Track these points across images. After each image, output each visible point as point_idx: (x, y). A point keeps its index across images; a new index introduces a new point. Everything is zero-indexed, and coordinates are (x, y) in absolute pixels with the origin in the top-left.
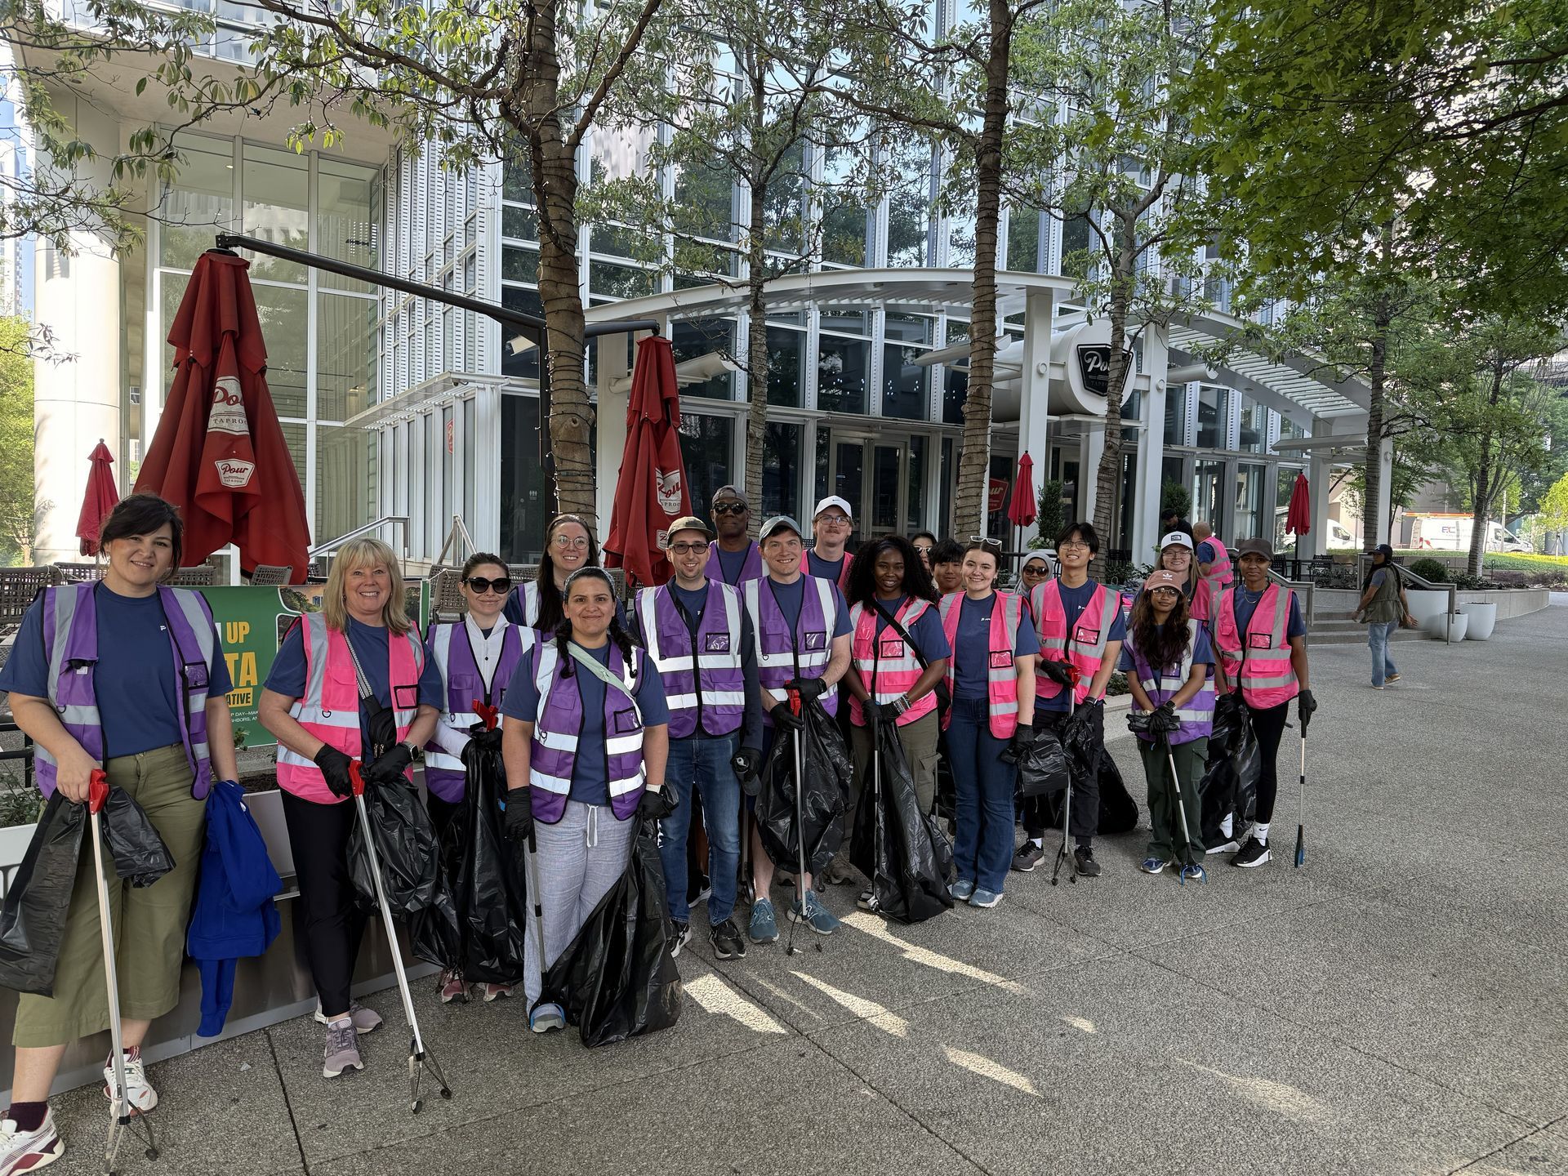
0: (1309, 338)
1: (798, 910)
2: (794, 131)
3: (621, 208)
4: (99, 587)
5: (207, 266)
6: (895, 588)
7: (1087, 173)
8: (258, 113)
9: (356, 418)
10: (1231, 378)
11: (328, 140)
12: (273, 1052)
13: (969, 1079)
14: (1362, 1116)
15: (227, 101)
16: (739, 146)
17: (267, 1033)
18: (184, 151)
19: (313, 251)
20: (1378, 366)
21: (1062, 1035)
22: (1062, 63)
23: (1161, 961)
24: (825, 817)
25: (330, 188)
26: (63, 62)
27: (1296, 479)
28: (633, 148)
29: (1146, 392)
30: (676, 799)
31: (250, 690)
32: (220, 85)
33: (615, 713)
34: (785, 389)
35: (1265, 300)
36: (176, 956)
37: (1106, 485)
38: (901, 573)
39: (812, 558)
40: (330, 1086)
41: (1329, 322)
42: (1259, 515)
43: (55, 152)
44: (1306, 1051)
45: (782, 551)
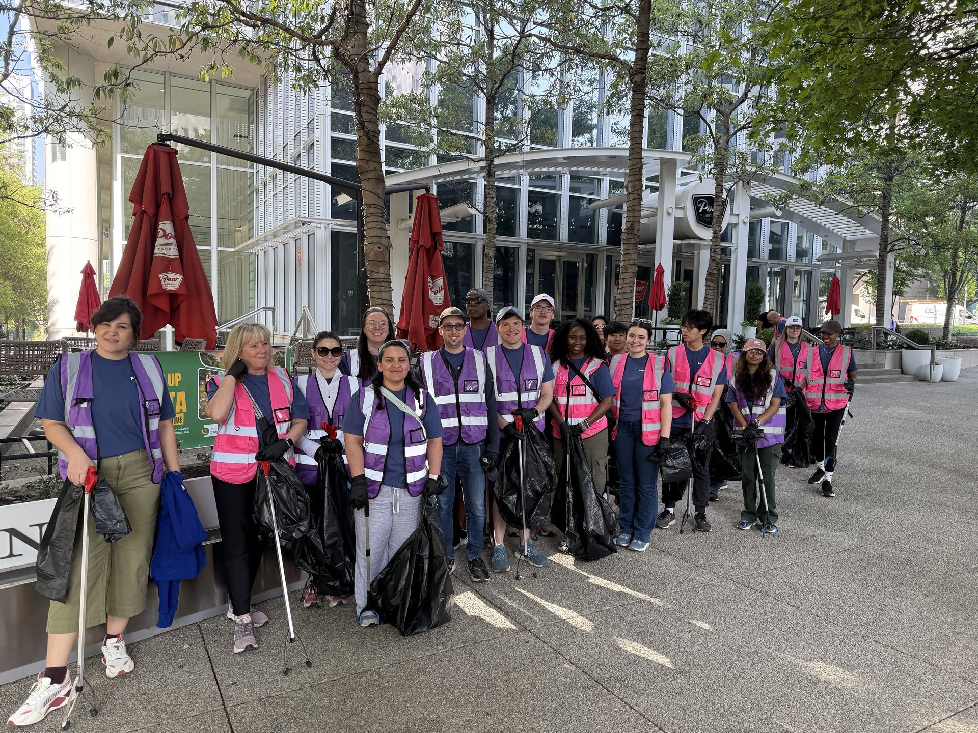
0: (841, 190)
1: (522, 552)
2: (513, 62)
3: (404, 113)
4: (93, 353)
5: (152, 154)
6: (580, 352)
7: (699, 85)
8: (182, 57)
9: (241, 246)
10: (790, 215)
11: (224, 73)
12: (202, 637)
13: (632, 658)
14: (882, 685)
15: (163, 50)
16: (478, 72)
17: (198, 625)
18: (137, 82)
19: (214, 142)
20: (886, 207)
21: (689, 631)
22: (683, 15)
23: (751, 585)
24: (538, 495)
25: (224, 103)
26: (61, 28)
27: (831, 279)
28: (410, 74)
29: (736, 225)
30: (446, 483)
31: (182, 415)
32: (159, 40)
33: (410, 431)
34: (507, 226)
35: (813, 165)
36: (144, 579)
37: (711, 284)
38: (584, 342)
39: (529, 332)
40: (238, 659)
41: (855, 179)
42: (808, 302)
43: (57, 83)
44: (845, 643)
45: (510, 329)
